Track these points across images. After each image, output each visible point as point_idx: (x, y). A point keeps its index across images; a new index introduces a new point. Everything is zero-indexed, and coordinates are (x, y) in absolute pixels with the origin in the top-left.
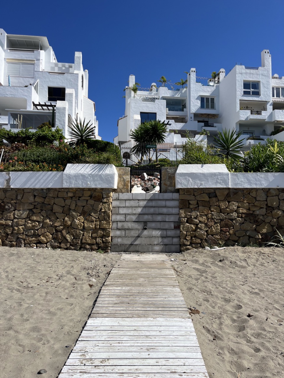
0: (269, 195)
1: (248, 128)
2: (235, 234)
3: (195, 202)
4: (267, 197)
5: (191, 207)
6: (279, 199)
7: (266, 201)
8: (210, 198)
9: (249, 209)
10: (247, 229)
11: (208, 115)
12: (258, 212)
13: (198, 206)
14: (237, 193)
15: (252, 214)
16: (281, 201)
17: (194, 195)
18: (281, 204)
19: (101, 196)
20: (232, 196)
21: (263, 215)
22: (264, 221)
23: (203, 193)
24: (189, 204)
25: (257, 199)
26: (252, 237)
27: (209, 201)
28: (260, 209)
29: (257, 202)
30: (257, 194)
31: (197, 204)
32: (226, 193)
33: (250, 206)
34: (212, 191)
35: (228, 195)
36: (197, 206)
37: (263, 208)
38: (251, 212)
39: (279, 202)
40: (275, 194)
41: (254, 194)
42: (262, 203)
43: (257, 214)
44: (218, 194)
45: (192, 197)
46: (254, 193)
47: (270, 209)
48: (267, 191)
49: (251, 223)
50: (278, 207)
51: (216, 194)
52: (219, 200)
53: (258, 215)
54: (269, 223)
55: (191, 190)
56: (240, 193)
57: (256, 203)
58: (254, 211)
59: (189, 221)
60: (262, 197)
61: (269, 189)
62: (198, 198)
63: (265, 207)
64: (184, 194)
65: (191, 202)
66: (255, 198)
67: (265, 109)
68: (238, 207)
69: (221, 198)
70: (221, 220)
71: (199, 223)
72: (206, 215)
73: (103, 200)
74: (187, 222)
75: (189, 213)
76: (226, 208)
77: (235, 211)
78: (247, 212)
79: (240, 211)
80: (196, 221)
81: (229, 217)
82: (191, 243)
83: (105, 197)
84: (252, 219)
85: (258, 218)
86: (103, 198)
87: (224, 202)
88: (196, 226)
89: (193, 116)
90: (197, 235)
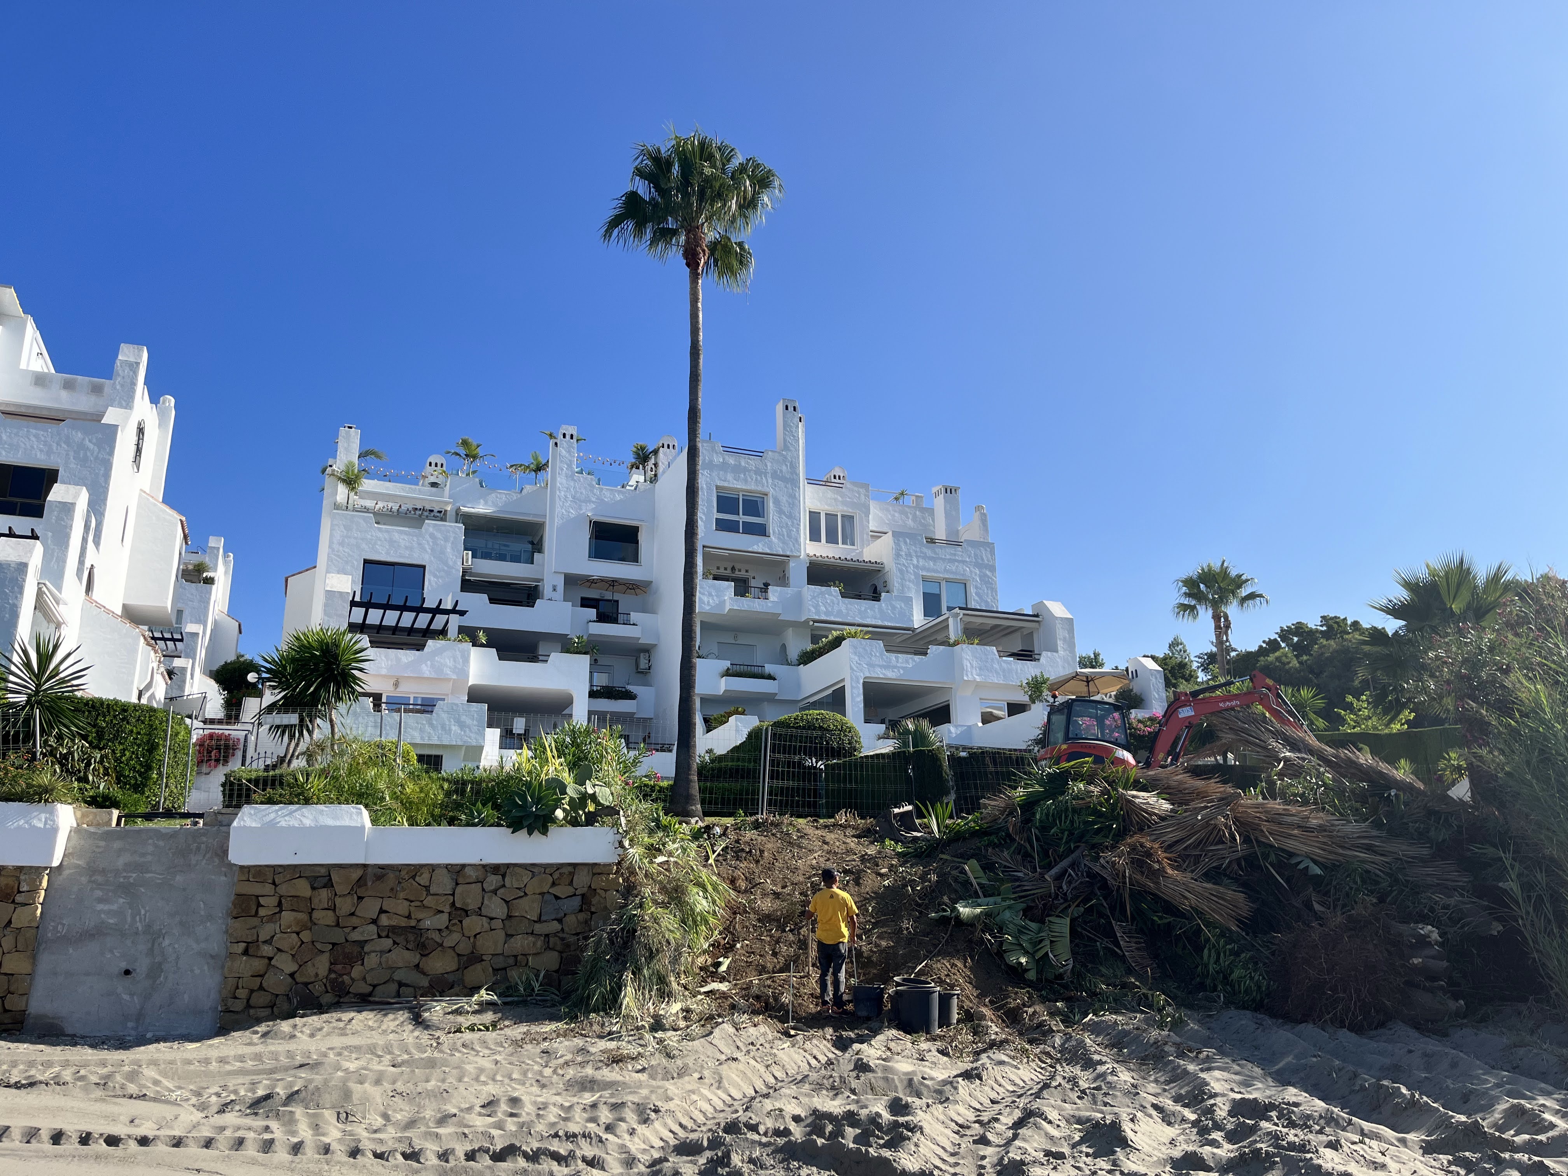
0: (460, 880)
2: (364, 979)
3: (274, 901)
4: (457, 884)
5: (262, 912)
6: (483, 890)
7: (453, 895)
8: (313, 888)
9: (409, 917)
10: (395, 965)
11: (613, 583)
12: (427, 923)
13: (281, 911)
14: (384, 876)
15: (414, 927)
16: (486, 896)
17: (274, 883)
18: (486, 902)
19: (13, 888)
20: (369, 883)
21: (440, 930)
22: (441, 945)
23: (300, 877)
24: (259, 905)
25: (431, 892)
26: (407, 985)
27: (310, 899)
28: (435, 915)
29: (430, 898)
30: (433, 878)
31: (280, 904)
32: (358, 874)
33: (412, 909)
34: (323, 871)
35: (361, 882)
36: (277, 910)
37: (443, 912)
38: (413, 923)
39: (483, 898)
40: (474, 879)
41: (423, 879)
42: (443, 898)
43: (426, 927)
44: (335, 878)
45: (268, 889)
46: (426, 875)
47: (459, 913)
48: (457, 871)
49: (408, 949)
50: (480, 909)
51: (330, 879)
52: (336, 895)
53: (428, 930)
54: (453, 948)
55: (267, 869)
56: (391, 875)
57: (429, 901)
58: (419, 921)
59: (251, 951)
60: (443, 884)
61: (463, 866)
62: (283, 890)
63: (447, 909)
64: (248, 880)
65: (262, 901)
66: (427, 888)
68: (382, 911)
69: (340, 889)
70: (334, 944)
71: (275, 955)
72: (298, 934)
73: (19, 898)
74: (246, 952)
75: (254, 928)
76: (353, 914)
77: (374, 922)
78: (403, 922)
79: (384, 920)
80: (267, 950)
81: (355, 936)
82: (248, 1006)
83: (25, 889)
84: (413, 939)
85: (427, 938)
86: (19, 892)
87: (348, 900)
88: (266, 961)
89: (560, 582)
90: (265, 985)
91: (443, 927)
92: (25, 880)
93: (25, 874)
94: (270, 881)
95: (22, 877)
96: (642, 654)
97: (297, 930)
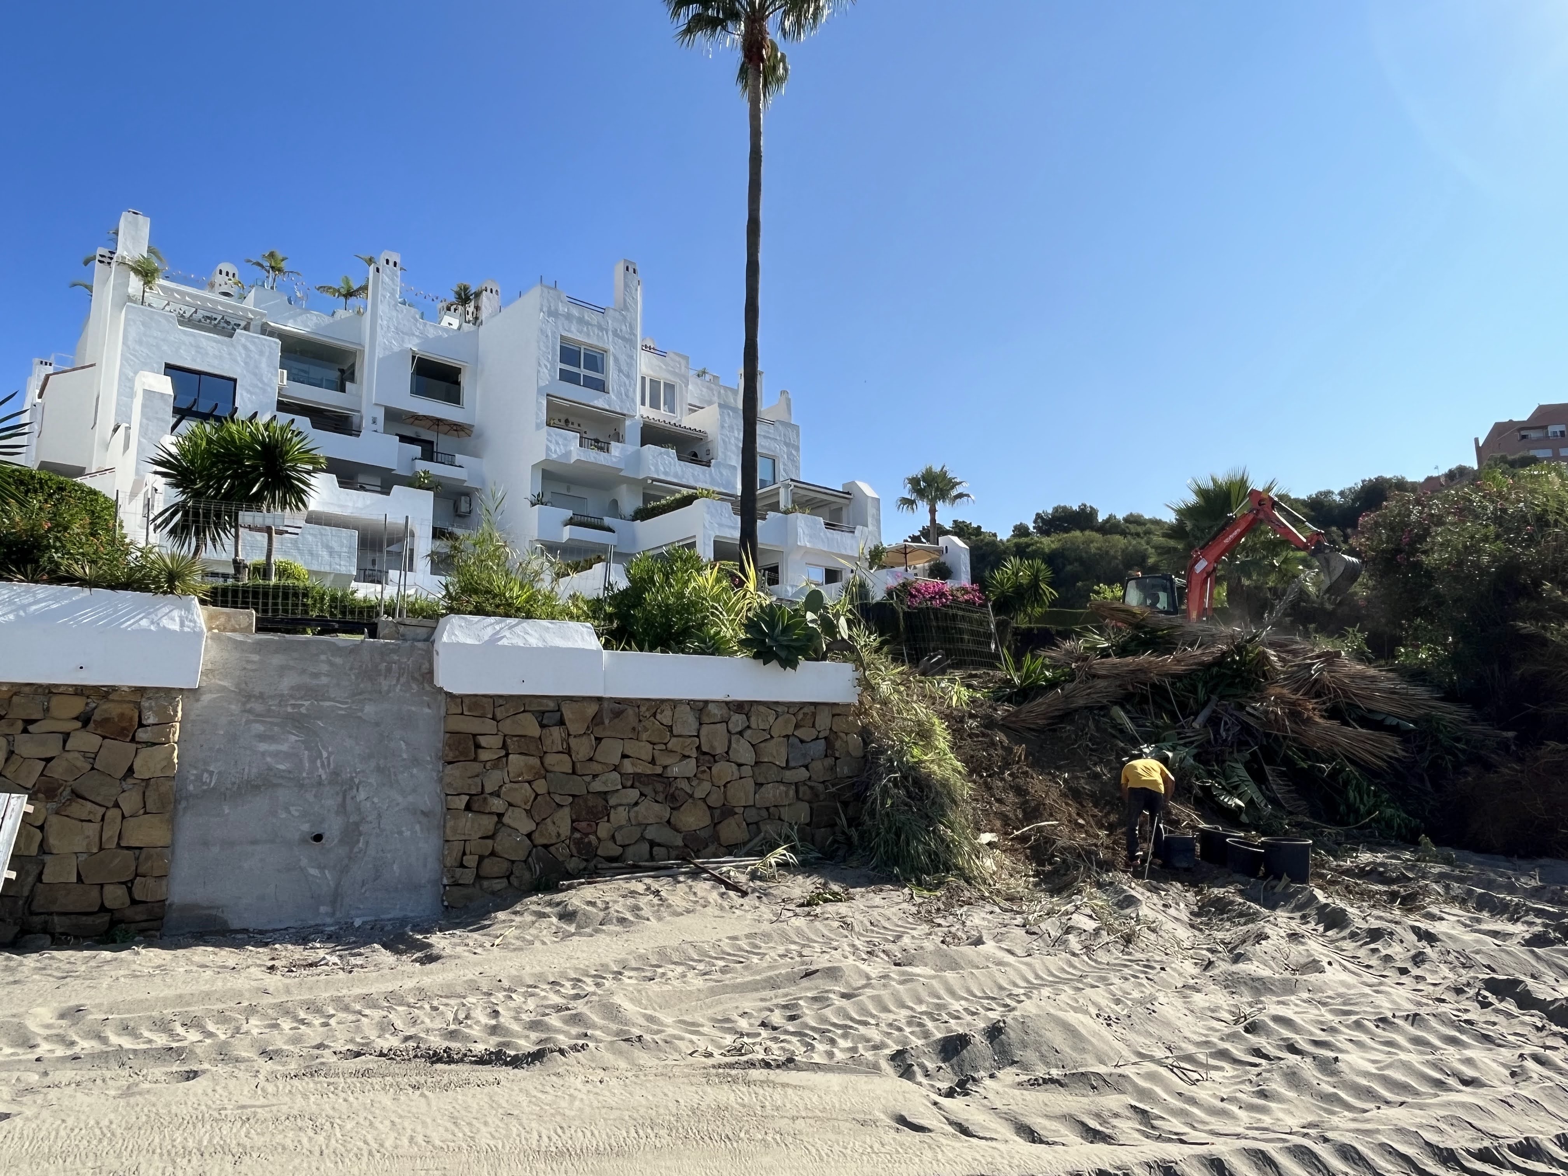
0: (705, 719)
1: (568, 489)
2: (613, 837)
3: (496, 742)
4: (701, 724)
5: (484, 756)
6: (728, 731)
7: (698, 736)
8: (542, 726)
9: (653, 762)
10: (646, 822)
11: (437, 422)
12: (675, 771)
13: (507, 755)
14: (622, 712)
15: (661, 775)
16: (734, 738)
17: (493, 718)
18: (734, 745)
20: (607, 721)
21: (688, 778)
22: (691, 796)
23: (524, 711)
24: (478, 746)
25: (675, 732)
26: (659, 845)
27: (540, 738)
28: (681, 761)
29: (674, 740)
30: (676, 716)
31: (504, 746)
32: (592, 709)
33: (656, 753)
34: (552, 705)
35: (597, 720)
36: (503, 753)
37: (689, 757)
38: (659, 770)
39: (730, 742)
40: (718, 719)
41: (665, 717)
42: (689, 740)
43: (674, 775)
44: (568, 714)
45: (489, 726)
46: (668, 713)
47: (707, 758)
48: (700, 708)
49: (657, 801)
50: (727, 753)
51: (562, 715)
52: (569, 735)
53: (676, 778)
54: (704, 800)
55: (484, 700)
56: (630, 711)
57: (673, 744)
58: (665, 767)
59: (475, 807)
60: (687, 724)
61: (706, 702)
62: (507, 727)
63: (694, 754)
64: (462, 714)
65: (483, 741)
66: (670, 728)
67: (618, 437)
68: (624, 756)
69: (575, 727)
70: (573, 796)
71: (507, 810)
72: (529, 782)
73: (142, 735)
74: (468, 808)
75: (477, 776)
76: (591, 759)
77: (616, 768)
78: (648, 770)
79: (628, 767)
80: (497, 805)
81: (597, 786)
82: (479, 877)
83: (151, 721)
84: (661, 789)
85: (677, 788)
86: (141, 725)
87: (584, 739)
88: (495, 818)
89: (380, 415)
90: (498, 848)
91: (691, 775)
92: (150, 708)
93: (149, 699)
94: (490, 716)
95: (145, 704)
96: (463, 498)
97: (530, 778)
